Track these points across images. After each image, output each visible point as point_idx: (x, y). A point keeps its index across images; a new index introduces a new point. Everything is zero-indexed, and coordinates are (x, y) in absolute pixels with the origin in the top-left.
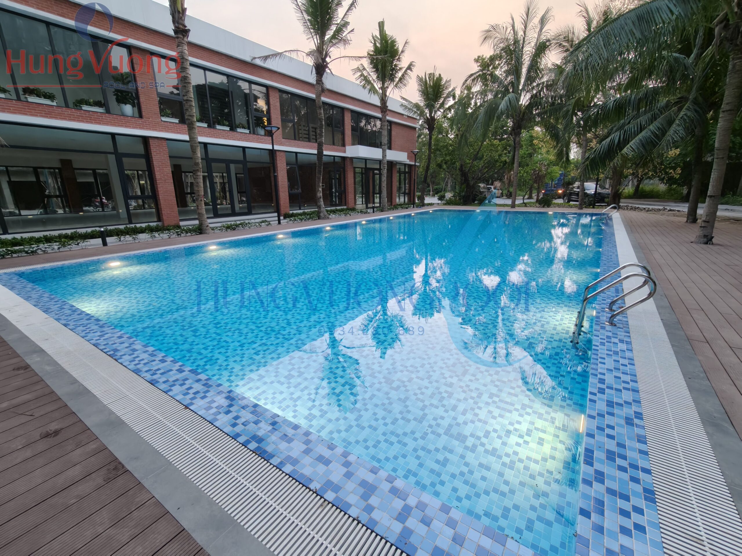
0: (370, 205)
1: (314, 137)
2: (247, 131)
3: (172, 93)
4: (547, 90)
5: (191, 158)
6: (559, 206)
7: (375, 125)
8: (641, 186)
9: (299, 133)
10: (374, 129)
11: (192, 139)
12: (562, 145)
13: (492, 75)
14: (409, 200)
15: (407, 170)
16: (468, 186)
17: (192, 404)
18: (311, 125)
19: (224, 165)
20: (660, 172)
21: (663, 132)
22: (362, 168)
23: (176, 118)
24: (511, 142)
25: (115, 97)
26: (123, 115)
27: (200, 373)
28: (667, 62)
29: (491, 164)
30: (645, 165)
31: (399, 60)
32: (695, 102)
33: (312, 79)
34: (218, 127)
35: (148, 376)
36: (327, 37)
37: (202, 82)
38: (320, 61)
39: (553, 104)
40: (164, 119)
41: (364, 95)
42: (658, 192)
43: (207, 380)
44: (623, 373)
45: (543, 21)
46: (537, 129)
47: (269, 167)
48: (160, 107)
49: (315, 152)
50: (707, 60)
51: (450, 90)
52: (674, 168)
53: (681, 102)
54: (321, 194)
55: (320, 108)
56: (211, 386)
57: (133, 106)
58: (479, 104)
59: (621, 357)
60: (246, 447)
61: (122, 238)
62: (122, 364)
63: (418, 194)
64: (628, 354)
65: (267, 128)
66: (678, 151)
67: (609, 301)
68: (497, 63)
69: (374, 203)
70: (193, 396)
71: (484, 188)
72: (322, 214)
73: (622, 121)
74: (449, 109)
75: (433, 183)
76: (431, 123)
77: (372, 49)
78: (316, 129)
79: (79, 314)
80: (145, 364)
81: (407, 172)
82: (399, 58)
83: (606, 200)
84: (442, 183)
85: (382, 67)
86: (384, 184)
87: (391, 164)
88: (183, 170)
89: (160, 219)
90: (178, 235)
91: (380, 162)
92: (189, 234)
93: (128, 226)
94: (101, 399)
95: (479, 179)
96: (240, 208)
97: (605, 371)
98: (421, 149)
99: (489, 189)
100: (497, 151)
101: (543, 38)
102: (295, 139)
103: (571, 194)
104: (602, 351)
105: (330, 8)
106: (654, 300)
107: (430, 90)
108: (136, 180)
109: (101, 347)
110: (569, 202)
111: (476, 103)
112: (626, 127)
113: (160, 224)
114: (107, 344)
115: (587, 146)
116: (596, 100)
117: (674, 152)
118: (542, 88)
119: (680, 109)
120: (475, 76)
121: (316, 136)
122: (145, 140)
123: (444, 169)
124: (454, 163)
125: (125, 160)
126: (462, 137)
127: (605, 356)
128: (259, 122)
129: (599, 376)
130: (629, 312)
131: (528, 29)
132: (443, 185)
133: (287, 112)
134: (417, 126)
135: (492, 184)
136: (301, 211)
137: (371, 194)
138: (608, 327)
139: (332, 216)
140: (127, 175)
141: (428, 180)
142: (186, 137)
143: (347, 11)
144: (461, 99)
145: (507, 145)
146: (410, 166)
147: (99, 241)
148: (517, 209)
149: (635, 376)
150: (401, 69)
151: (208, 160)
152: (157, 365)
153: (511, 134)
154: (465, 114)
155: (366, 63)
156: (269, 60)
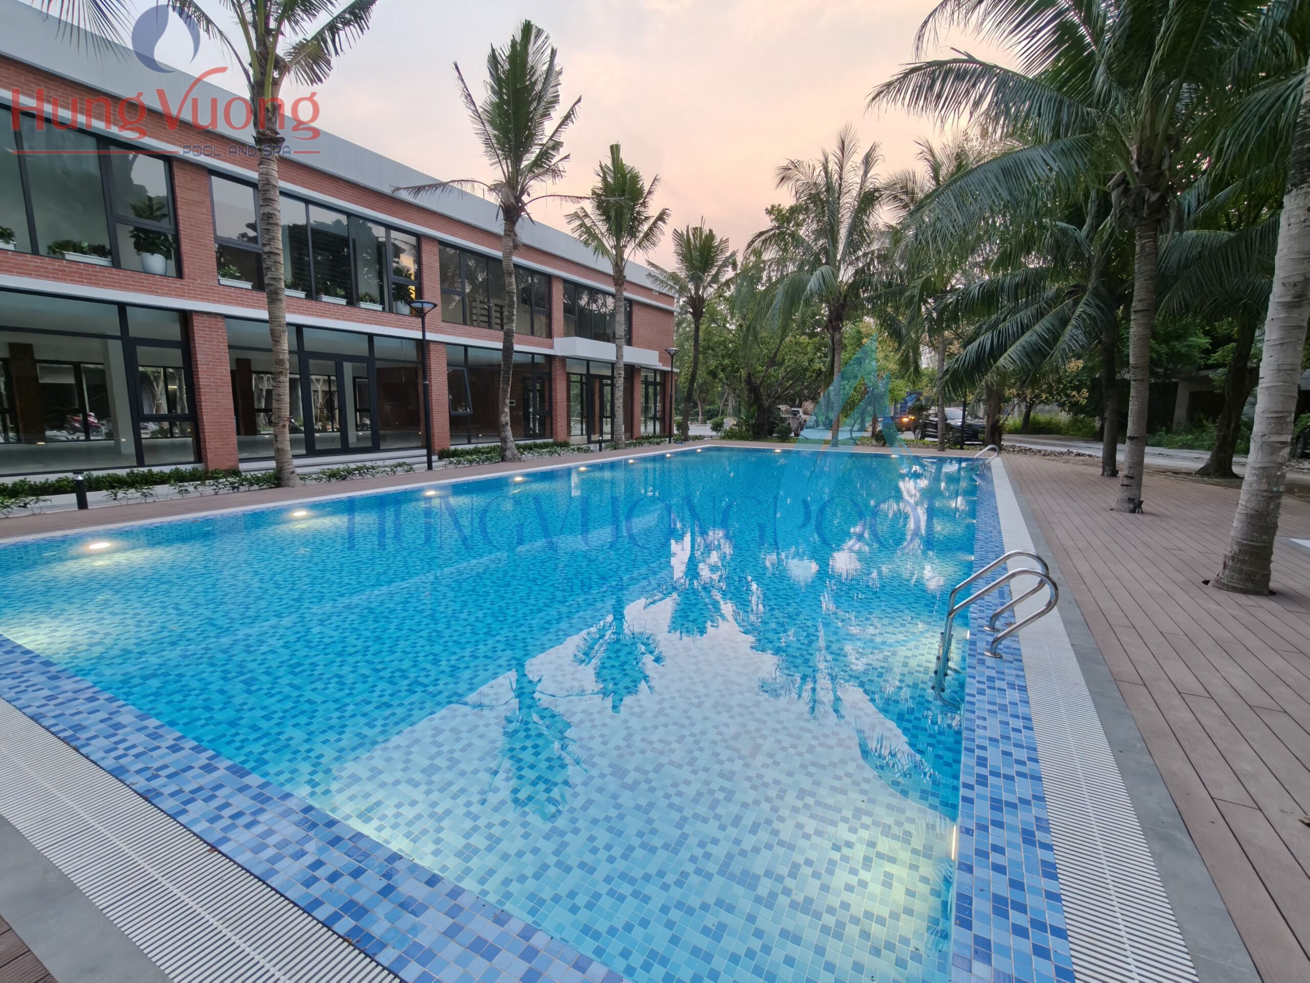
0: (595, 437)
1: (499, 321)
2: (379, 307)
3: (244, 235)
4: (879, 262)
5: (270, 350)
6: (908, 443)
7: (605, 304)
8: (1032, 414)
9: (471, 314)
10: (603, 310)
11: (273, 320)
12: (908, 347)
13: (793, 235)
14: (663, 429)
15: (658, 380)
16: (760, 408)
17: (225, 840)
18: (493, 301)
19: (332, 363)
20: (1058, 394)
21: (1054, 336)
22: (581, 375)
23: (247, 280)
24: (828, 340)
25: (133, 240)
26: (146, 271)
27: (247, 773)
28: (1051, 235)
29: (798, 374)
30: (1034, 383)
31: (644, 204)
32: (1096, 293)
33: (499, 227)
34: (325, 298)
35: (141, 782)
36: (525, 163)
37: (302, 221)
38: (513, 200)
39: (890, 284)
40: (224, 281)
41: (586, 256)
42: (1057, 425)
43: (262, 786)
44: (1016, 745)
45: (868, 161)
46: (869, 320)
47: (416, 369)
48: (218, 259)
49: (500, 345)
50: (1105, 237)
51: (728, 254)
52: (1078, 389)
53: (1076, 292)
54: (508, 418)
55: (510, 274)
56: (269, 799)
57: (168, 257)
58: (774, 279)
59: (1012, 716)
60: (329, 929)
61: (120, 494)
62: (87, 757)
63: (678, 418)
64: (1021, 710)
65: (414, 305)
66: (1081, 363)
67: (991, 613)
68: (801, 217)
69: (601, 434)
70: (229, 822)
71: (787, 412)
72: (508, 453)
73: (994, 317)
74: (727, 283)
75: (704, 401)
76: (697, 305)
77: (600, 185)
78: (501, 307)
79: (7, 653)
80: (137, 756)
81: (659, 384)
82: (644, 202)
83: (981, 436)
84: (718, 401)
85: (616, 215)
86: (619, 403)
87: (632, 370)
88: (253, 369)
89: (200, 456)
90: (234, 488)
91: (613, 365)
92: (256, 487)
93: (135, 470)
94: (31, 840)
95: (780, 397)
96: (359, 438)
97: (986, 743)
98: (681, 346)
99: (795, 413)
100: (806, 354)
101: (869, 186)
102: (465, 323)
103: (925, 425)
104: (982, 704)
105: (531, 120)
106: (1059, 609)
107: (696, 254)
108: (162, 384)
109: (47, 723)
110: (923, 437)
111: (770, 278)
112: (1001, 326)
113: (199, 466)
114: (63, 714)
115: (944, 350)
116: (953, 282)
117: (1075, 365)
118: (872, 260)
119: (1076, 303)
120: (767, 235)
121: (502, 319)
122: (185, 317)
123: (721, 380)
124: (738, 370)
125: (140, 349)
126: (749, 331)
127: (986, 714)
128: (401, 293)
129: (978, 752)
130: (1021, 633)
131: (845, 171)
132: (719, 404)
133: (453, 277)
134: (675, 308)
135: (800, 406)
136: (471, 447)
137: (597, 418)
138: (991, 661)
139: (527, 456)
140: (144, 374)
141: (695, 396)
142: (264, 315)
143: (560, 127)
144: (745, 270)
145: (821, 345)
146: (664, 373)
147: (72, 498)
148: (841, 449)
149: (1035, 749)
150: (647, 218)
151: (302, 355)
152: (162, 757)
153: (827, 327)
154: (753, 293)
155: (589, 206)
156: (423, 194)
